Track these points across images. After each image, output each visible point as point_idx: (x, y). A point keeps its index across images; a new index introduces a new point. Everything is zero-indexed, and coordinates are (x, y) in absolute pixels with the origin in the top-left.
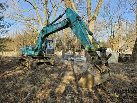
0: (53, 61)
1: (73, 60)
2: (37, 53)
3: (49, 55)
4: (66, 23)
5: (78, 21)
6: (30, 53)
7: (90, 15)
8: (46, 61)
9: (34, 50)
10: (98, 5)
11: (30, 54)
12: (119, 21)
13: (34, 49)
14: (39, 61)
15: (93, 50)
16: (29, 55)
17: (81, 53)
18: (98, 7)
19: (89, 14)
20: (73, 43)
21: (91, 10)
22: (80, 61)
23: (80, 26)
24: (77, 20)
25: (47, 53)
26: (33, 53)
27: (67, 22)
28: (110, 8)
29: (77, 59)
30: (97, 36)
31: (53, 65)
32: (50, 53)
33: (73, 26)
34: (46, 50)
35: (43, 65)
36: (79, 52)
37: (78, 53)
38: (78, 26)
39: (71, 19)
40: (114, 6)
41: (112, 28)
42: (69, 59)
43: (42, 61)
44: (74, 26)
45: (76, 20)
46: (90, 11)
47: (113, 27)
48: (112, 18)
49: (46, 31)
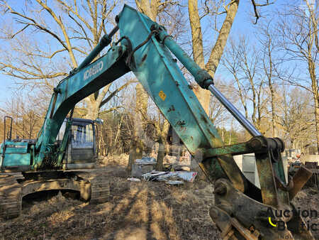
0: (88, 186)
1: (156, 181)
2: (39, 160)
3: (80, 165)
4: (117, 56)
5: (156, 43)
6: (16, 162)
7: (200, 58)
8: (65, 187)
9: (32, 150)
10: (219, 37)
11: (13, 165)
12: (270, 80)
13: (32, 147)
14: (43, 186)
15: (218, 152)
16: (9, 168)
17: (181, 158)
18: (221, 41)
19: (196, 55)
20: (159, 131)
21: (201, 44)
22: (176, 182)
23: (162, 57)
24: (155, 40)
25: (69, 160)
26: (25, 160)
27: (120, 51)
28: (246, 52)
29: (167, 175)
30: (220, 117)
31: (86, 202)
32: (81, 160)
33: (140, 61)
34: (70, 149)
35: (53, 201)
36: (176, 155)
37: (175, 157)
38: (156, 59)
39: (132, 40)
40: (254, 48)
41: (254, 96)
42: (147, 175)
43: (54, 185)
44: (144, 59)
45: (150, 38)
46: (200, 48)
47: (256, 94)
48: (252, 74)
49: (66, 91)
